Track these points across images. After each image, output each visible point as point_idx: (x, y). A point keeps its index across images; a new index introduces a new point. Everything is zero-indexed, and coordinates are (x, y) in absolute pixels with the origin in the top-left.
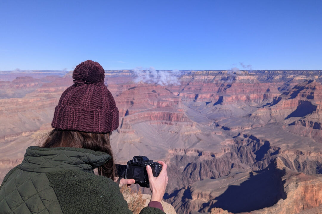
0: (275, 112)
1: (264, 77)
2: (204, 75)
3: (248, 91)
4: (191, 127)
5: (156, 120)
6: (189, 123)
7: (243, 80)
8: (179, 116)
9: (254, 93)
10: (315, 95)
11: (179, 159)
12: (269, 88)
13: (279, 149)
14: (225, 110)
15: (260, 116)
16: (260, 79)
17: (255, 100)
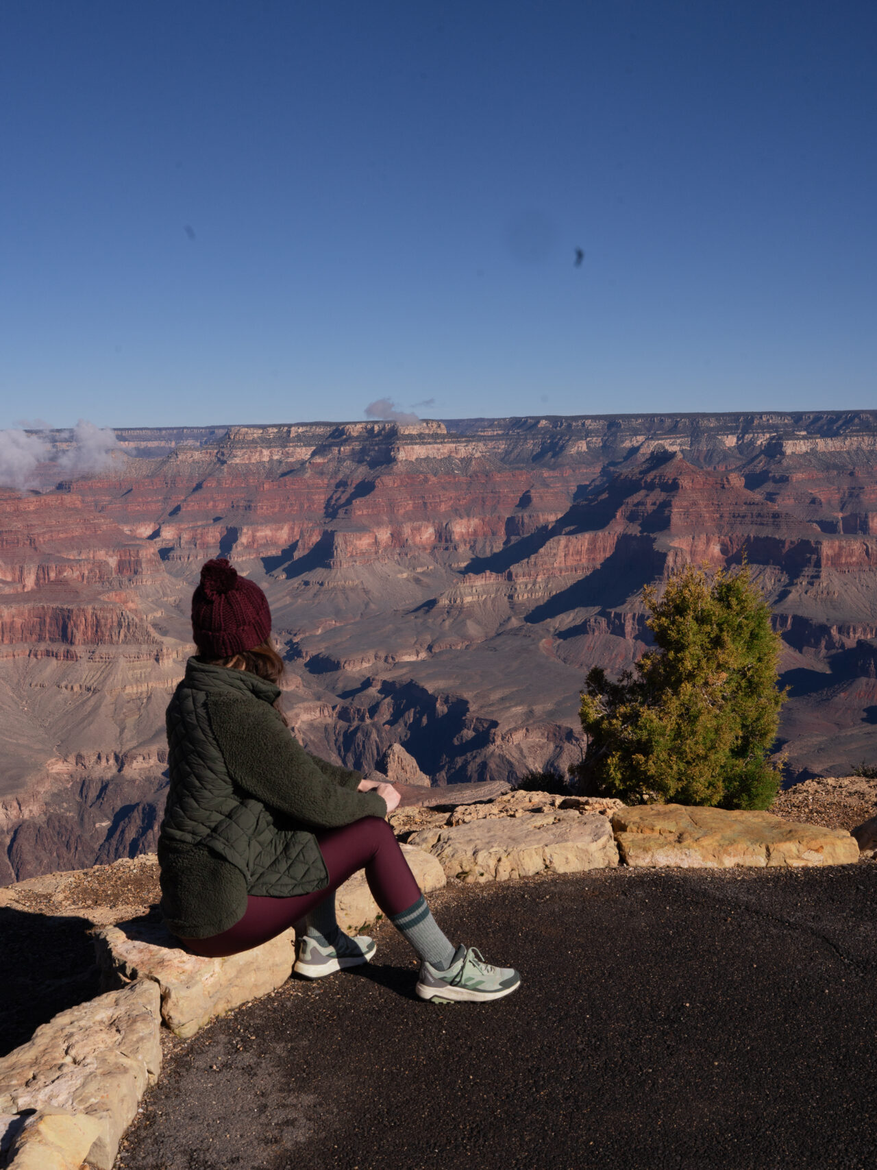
0: (529, 586)
1: (530, 445)
2: (267, 443)
3: (443, 508)
4: (152, 661)
5: (6, 642)
6: (144, 647)
7: (427, 458)
8: (103, 621)
9: (468, 516)
10: (675, 510)
11: (93, 793)
12: (528, 491)
13: (495, 724)
14: (344, 590)
15: (472, 604)
16: (513, 456)
17: (475, 542)
